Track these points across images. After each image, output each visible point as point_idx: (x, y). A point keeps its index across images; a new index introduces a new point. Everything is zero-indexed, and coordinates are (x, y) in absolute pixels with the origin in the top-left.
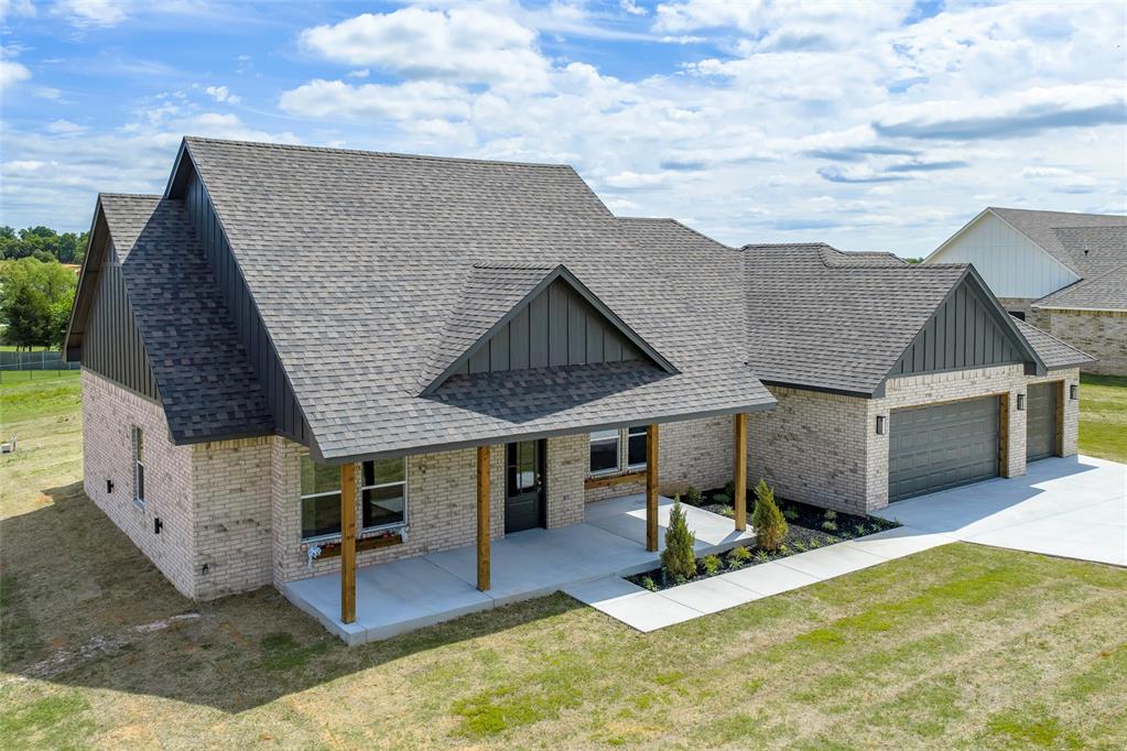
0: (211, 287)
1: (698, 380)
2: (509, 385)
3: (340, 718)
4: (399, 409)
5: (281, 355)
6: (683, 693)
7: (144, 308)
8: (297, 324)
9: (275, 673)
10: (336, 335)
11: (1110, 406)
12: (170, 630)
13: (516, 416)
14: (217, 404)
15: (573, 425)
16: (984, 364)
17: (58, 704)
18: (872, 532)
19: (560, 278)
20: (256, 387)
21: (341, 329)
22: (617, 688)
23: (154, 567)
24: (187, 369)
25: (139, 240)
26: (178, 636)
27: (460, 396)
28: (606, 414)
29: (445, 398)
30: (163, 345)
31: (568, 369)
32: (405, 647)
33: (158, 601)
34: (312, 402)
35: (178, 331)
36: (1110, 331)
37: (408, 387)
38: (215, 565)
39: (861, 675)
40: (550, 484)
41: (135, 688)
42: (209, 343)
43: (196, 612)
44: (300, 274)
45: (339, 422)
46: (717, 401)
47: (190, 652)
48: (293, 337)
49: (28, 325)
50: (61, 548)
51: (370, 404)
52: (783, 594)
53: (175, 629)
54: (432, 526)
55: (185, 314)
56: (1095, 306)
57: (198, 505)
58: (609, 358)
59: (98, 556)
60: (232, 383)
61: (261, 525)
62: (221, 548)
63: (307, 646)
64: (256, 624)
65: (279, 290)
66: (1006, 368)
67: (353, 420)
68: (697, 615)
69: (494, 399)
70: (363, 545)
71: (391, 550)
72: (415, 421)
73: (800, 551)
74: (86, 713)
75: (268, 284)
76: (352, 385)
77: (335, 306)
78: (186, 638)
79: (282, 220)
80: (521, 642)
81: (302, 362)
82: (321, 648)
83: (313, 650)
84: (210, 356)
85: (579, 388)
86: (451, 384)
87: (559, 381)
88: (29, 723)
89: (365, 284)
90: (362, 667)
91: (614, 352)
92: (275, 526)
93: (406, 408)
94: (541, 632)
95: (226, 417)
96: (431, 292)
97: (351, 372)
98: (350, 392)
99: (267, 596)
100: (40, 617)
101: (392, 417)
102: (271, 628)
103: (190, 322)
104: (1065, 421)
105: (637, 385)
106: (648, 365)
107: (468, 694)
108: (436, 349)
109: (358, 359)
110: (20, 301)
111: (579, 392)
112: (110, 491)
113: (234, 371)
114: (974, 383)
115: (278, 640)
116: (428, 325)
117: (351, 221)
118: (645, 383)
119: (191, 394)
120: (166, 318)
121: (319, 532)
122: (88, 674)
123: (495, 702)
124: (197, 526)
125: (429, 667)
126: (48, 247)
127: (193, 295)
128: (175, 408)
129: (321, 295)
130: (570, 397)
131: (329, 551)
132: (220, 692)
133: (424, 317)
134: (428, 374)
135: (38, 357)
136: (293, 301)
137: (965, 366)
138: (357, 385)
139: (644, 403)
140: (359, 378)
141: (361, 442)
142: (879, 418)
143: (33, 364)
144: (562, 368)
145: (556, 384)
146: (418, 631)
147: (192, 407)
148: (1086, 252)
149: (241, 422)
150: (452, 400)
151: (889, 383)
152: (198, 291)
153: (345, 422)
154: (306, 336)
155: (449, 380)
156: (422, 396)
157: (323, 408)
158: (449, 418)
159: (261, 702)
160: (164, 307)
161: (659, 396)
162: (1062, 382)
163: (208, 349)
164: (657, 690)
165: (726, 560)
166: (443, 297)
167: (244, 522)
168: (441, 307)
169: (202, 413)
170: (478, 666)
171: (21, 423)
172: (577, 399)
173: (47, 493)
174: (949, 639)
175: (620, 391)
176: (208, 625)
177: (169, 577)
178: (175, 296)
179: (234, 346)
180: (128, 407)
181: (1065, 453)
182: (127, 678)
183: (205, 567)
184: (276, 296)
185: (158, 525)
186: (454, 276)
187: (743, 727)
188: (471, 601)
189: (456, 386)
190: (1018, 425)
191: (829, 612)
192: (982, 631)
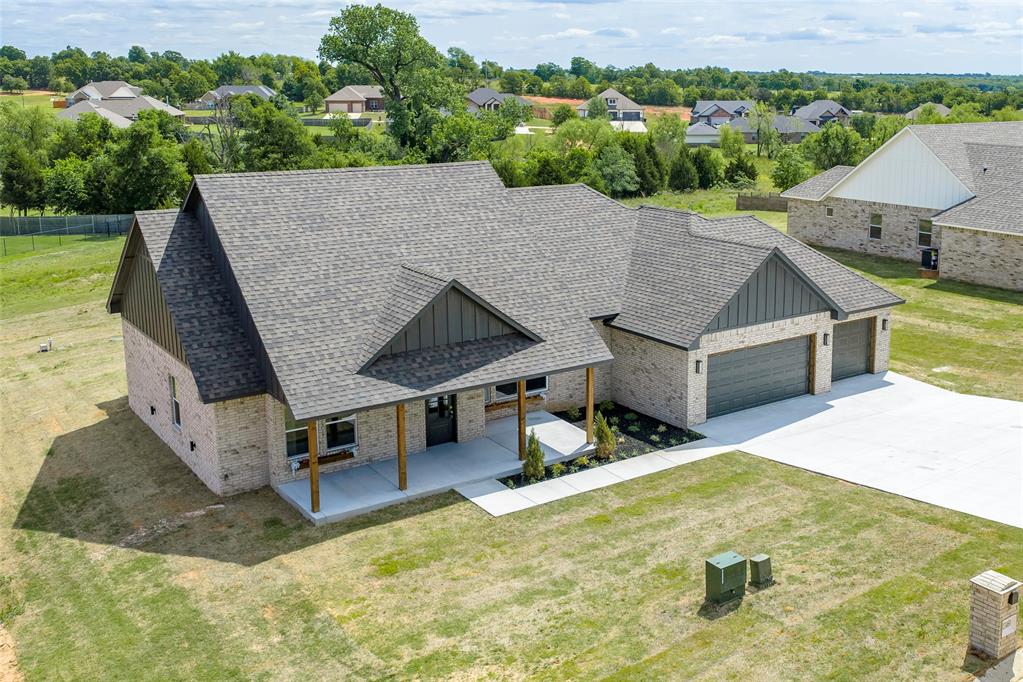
0: (219, 285)
1: (557, 345)
2: (419, 360)
3: (309, 567)
4: (343, 383)
5: (268, 351)
6: (503, 553)
7: (175, 305)
8: (278, 326)
9: (271, 542)
10: (303, 332)
11: (961, 318)
12: (206, 516)
13: (420, 384)
14: (228, 375)
15: (468, 385)
16: (793, 315)
17: (148, 560)
18: (681, 442)
19: (453, 287)
20: (252, 360)
21: (306, 327)
22: (466, 550)
23: (191, 471)
24: (207, 350)
25: (166, 250)
26: (213, 519)
27: (384, 371)
28: (485, 377)
29: (374, 373)
30: (191, 333)
31: (461, 345)
32: (349, 527)
33: (197, 496)
34: (288, 383)
35: (199, 322)
36: (984, 248)
37: (350, 367)
38: (232, 474)
39: (607, 543)
40: (459, 413)
41: (191, 552)
42: (220, 330)
43: (222, 503)
44: (278, 286)
45: (304, 395)
46: (568, 361)
47: (220, 529)
48: (275, 337)
49: (22, 190)
50: (123, 455)
51: (325, 381)
52: (593, 490)
53: (210, 514)
54: (375, 445)
55: (203, 308)
56: (974, 225)
57: (220, 439)
58: (494, 333)
59: (152, 462)
60: (237, 358)
61: (261, 448)
62: (236, 464)
63: (291, 526)
64: (259, 512)
65: (265, 301)
66: (814, 316)
67: (314, 394)
68: (532, 505)
69: (408, 371)
70: (323, 460)
71: (348, 462)
72: (353, 392)
73: (623, 459)
74: (165, 564)
75: (258, 297)
76: (313, 368)
77: (303, 309)
78: (217, 521)
79: (266, 241)
80: (419, 523)
81: (280, 355)
82: (299, 527)
83: (295, 529)
84: (222, 339)
85: (468, 359)
86: (379, 363)
87: (455, 354)
88: (134, 570)
89: (323, 290)
90: (322, 540)
91: (496, 329)
92: (269, 449)
93: (348, 382)
94: (433, 519)
95: (234, 383)
96: (370, 291)
97: (312, 359)
98: (312, 374)
99: (265, 492)
100: (122, 505)
101: (339, 389)
102: (269, 515)
103: (207, 314)
104: (877, 347)
105: (511, 353)
106: (521, 338)
107: (382, 554)
108: (370, 337)
109: (318, 349)
110: (11, 165)
111: (468, 362)
112: (153, 413)
113: (238, 349)
114: (783, 329)
115: (274, 522)
116: (366, 318)
117: (314, 237)
118: (517, 351)
119: (212, 368)
120: (189, 312)
121: (299, 452)
122: (162, 542)
123: (396, 558)
124: (220, 451)
125: (362, 539)
126: (18, 73)
127: (206, 293)
128: (203, 379)
129: (294, 301)
130: (460, 366)
131: (304, 464)
132: (241, 553)
133: (365, 313)
134: (364, 358)
135: (34, 222)
136: (275, 308)
137: (775, 318)
138: (317, 368)
139: (514, 367)
140: (318, 363)
141: (319, 408)
142: (698, 362)
143: (30, 229)
144: (458, 344)
145: (452, 356)
146: (358, 517)
147: (212, 378)
148: (985, 170)
149: (245, 386)
151: (705, 338)
152: (210, 288)
153: (309, 395)
154: (284, 335)
155: (378, 360)
156: (358, 373)
157: (295, 387)
158: (375, 388)
159: (264, 559)
160: (187, 303)
161: (526, 360)
162: (875, 318)
163: (220, 334)
164: (488, 550)
165: (570, 465)
166: (378, 295)
167: (250, 447)
168: (375, 303)
169: (219, 381)
170: (390, 538)
171: (44, 314)
172: (465, 367)
173: (100, 406)
174: (673, 520)
175: (497, 359)
176: (230, 511)
177: (202, 478)
178: (195, 294)
179: (237, 330)
180: (165, 361)
181: (876, 370)
182: (185, 545)
183: (226, 476)
184: (263, 306)
185: (193, 446)
186: (387, 276)
187: (526, 571)
188: (393, 497)
189: (382, 364)
190: (824, 356)
191: (615, 503)
192: (695, 516)
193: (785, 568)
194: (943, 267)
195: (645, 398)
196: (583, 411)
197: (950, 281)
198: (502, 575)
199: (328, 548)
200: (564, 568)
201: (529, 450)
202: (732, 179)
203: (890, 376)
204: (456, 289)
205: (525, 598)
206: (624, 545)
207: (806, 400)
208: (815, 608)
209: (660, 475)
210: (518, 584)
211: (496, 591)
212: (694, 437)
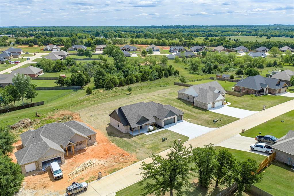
1: (151, 121)
2: (140, 123)
4: (135, 125)
9: (130, 137)
11: (194, 112)
13: (140, 125)
15: (144, 124)
20: (128, 124)
21: (131, 120)
22: (145, 137)
23: (121, 132)
26: (125, 135)
31: (143, 121)
36: (199, 103)
40: (143, 126)
50: (113, 130)
52: (154, 133)
54: (136, 129)
56: (197, 100)
57: (125, 129)
58: (146, 120)
60: (126, 123)
61: (128, 130)
62: (125, 131)
64: (128, 135)
65: (128, 118)
66: (175, 116)
68: (149, 134)
73: (157, 130)
76: (133, 124)
82: (132, 136)
84: (124, 121)
94: (142, 135)
95: (126, 125)
99: (128, 133)
100: (117, 134)
103: (123, 119)
104: (182, 118)
106: (148, 120)
108: (137, 121)
109: (133, 122)
112: (115, 126)
114: (172, 117)
115: (130, 135)
116: (136, 119)
119: (124, 123)
120: (121, 119)
122: (122, 137)
125: (137, 137)
127: (122, 117)
131: (131, 131)
134: (136, 123)
141: (133, 127)
142: (163, 121)
146: (136, 135)
148: (200, 92)
150: (138, 124)
157: (131, 125)
161: (148, 122)
162: (182, 115)
165: (152, 131)
166: (136, 117)
170: (139, 137)
173: (107, 124)
175: (146, 122)
180: (117, 122)
185: (121, 129)
186: (137, 115)
187: (150, 139)
188: (138, 134)
189: (138, 123)
190: (176, 119)
191: (156, 134)
192: (162, 135)
193: (168, 139)
194: (195, 104)
195: (159, 124)
196: (153, 125)
197: (195, 106)
198: (148, 139)
199: (135, 138)
200: (153, 139)
201: (149, 129)
202: (175, 74)
203: (183, 121)
204: (143, 117)
205: (150, 141)
206: (157, 137)
207: (174, 123)
208: (169, 141)
209: (160, 131)
210: (150, 140)
211: (148, 140)
212: (163, 128)
